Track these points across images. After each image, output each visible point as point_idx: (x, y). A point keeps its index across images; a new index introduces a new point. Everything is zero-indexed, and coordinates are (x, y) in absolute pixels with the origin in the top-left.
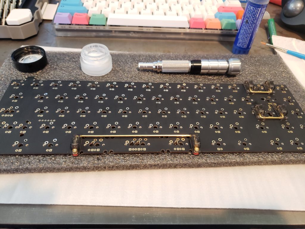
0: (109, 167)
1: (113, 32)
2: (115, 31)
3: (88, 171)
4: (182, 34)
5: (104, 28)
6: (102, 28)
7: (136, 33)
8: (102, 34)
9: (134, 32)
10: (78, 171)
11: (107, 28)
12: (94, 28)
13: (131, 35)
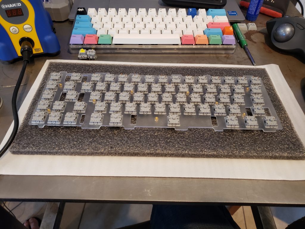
0: (119, 153)
1: (118, 49)
2: (120, 49)
3: (104, 156)
4: (175, 49)
5: (110, 47)
6: (108, 47)
7: (136, 50)
8: (108, 51)
9: (135, 49)
10: (97, 155)
11: (113, 47)
12: (102, 46)
13: (132, 51)
